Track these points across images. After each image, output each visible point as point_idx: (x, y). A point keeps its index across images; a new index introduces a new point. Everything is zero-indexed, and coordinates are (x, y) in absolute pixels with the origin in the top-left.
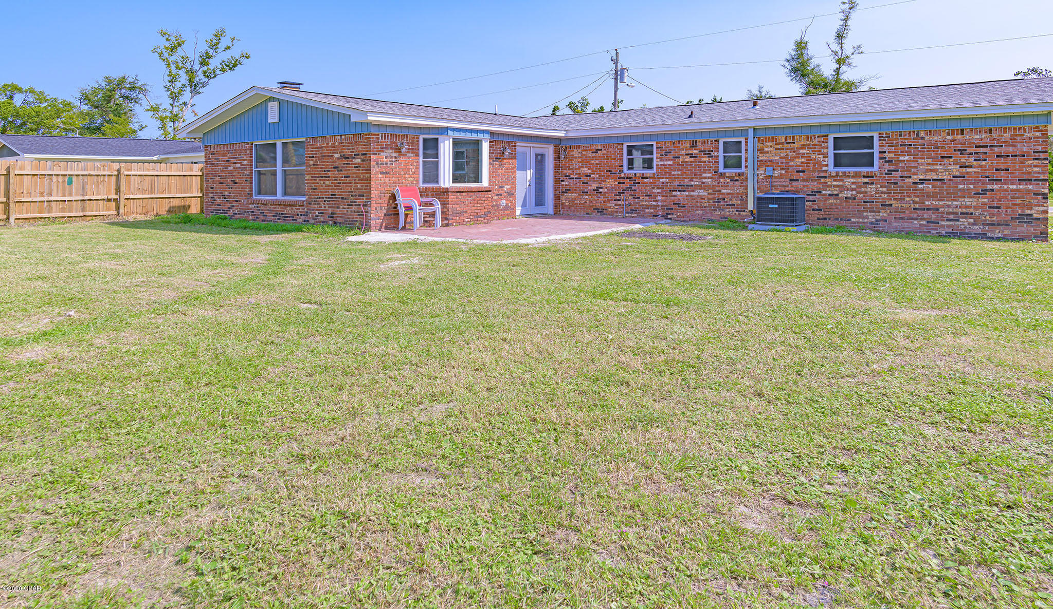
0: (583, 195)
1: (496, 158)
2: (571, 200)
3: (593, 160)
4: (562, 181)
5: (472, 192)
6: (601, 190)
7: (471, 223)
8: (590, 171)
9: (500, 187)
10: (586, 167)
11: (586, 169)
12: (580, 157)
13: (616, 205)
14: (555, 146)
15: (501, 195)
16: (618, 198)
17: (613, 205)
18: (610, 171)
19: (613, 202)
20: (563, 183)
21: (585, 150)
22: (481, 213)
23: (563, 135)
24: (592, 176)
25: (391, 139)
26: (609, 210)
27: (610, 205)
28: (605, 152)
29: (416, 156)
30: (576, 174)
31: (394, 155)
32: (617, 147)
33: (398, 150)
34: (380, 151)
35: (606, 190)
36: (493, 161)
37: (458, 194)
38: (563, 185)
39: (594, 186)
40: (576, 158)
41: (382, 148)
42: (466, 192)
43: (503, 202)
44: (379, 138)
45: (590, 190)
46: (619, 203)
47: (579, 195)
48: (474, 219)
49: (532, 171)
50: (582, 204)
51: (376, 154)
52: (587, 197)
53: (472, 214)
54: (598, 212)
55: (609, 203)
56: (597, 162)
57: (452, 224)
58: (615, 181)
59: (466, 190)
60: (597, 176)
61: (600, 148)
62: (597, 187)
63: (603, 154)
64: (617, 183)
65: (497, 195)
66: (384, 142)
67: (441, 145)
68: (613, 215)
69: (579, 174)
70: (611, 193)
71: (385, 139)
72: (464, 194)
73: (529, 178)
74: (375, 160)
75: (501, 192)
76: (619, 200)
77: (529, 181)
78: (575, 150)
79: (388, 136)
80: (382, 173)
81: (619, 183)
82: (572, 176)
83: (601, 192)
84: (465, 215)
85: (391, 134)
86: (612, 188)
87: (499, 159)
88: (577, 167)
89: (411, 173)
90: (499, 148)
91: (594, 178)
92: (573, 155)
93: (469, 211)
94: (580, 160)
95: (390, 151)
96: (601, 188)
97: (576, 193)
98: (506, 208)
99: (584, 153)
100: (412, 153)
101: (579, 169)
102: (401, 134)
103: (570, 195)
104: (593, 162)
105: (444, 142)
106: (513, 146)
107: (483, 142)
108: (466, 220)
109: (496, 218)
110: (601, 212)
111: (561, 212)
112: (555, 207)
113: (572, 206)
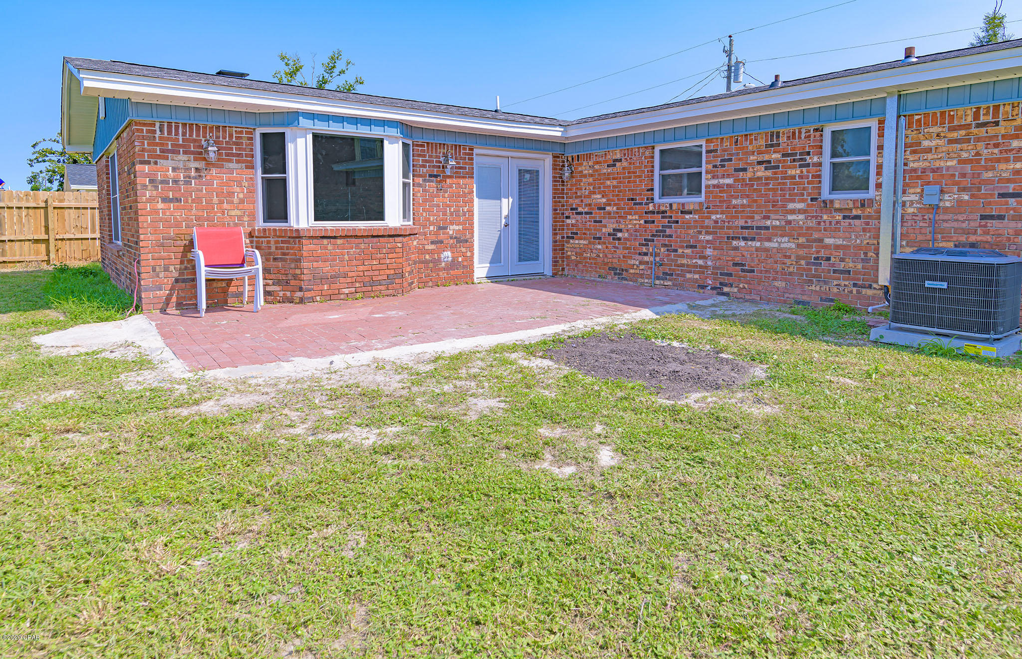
0: (594, 244)
1: (430, 176)
2: (578, 250)
3: (608, 179)
4: (568, 217)
5: (356, 237)
6: (619, 235)
7: (358, 295)
8: (604, 200)
9: (440, 228)
10: (599, 193)
11: (599, 196)
12: (591, 175)
13: (641, 263)
14: (554, 157)
15: (442, 242)
16: (644, 249)
17: (637, 263)
18: (632, 199)
19: (637, 257)
20: (569, 221)
21: (598, 163)
22: (380, 278)
23: (561, 134)
24: (608, 208)
25: (184, 134)
26: (632, 271)
27: (632, 262)
28: (626, 164)
29: (247, 167)
30: (586, 205)
31: (194, 165)
32: (643, 153)
33: (200, 154)
34: (159, 157)
35: (626, 235)
36: (424, 181)
37: (325, 241)
38: (569, 224)
39: (610, 227)
40: (585, 176)
41: (162, 151)
42: (341, 237)
43: (447, 255)
44: (154, 132)
45: (605, 234)
46: (646, 258)
47: (590, 242)
48: (364, 289)
49: (511, 200)
50: (594, 259)
51: (148, 163)
52: (599, 247)
53: (359, 279)
54: (615, 274)
55: (631, 258)
56: (615, 183)
57: (313, 300)
58: (641, 218)
59: (345, 233)
60: (615, 208)
61: (619, 157)
62: (614, 230)
63: (624, 169)
64: (642, 222)
65: (432, 243)
66: (168, 139)
67: (290, 147)
68: (636, 281)
69: (590, 205)
70: (635, 239)
71: (169, 133)
72: (339, 241)
73: (505, 212)
74: (147, 175)
75: (442, 236)
76: (646, 254)
77: (507, 217)
78: (585, 163)
79: (177, 128)
80: (165, 200)
81: (646, 222)
82: (580, 210)
83: (619, 239)
84: (342, 280)
85: (184, 125)
86: (636, 231)
87: (436, 176)
88: (587, 193)
89: (236, 200)
90: (437, 157)
91: (609, 213)
92: (581, 172)
93: (350, 274)
94: (591, 180)
95: (182, 157)
96: (620, 231)
97: (585, 239)
98: (453, 265)
99: (597, 167)
100: (238, 162)
101: (589, 196)
102: (210, 124)
103: (577, 242)
104: (608, 183)
105: (294, 141)
106: (466, 154)
107: (386, 142)
108: (346, 291)
109: (430, 284)
110: (619, 274)
111: (566, 272)
112: (555, 262)
113: (579, 262)
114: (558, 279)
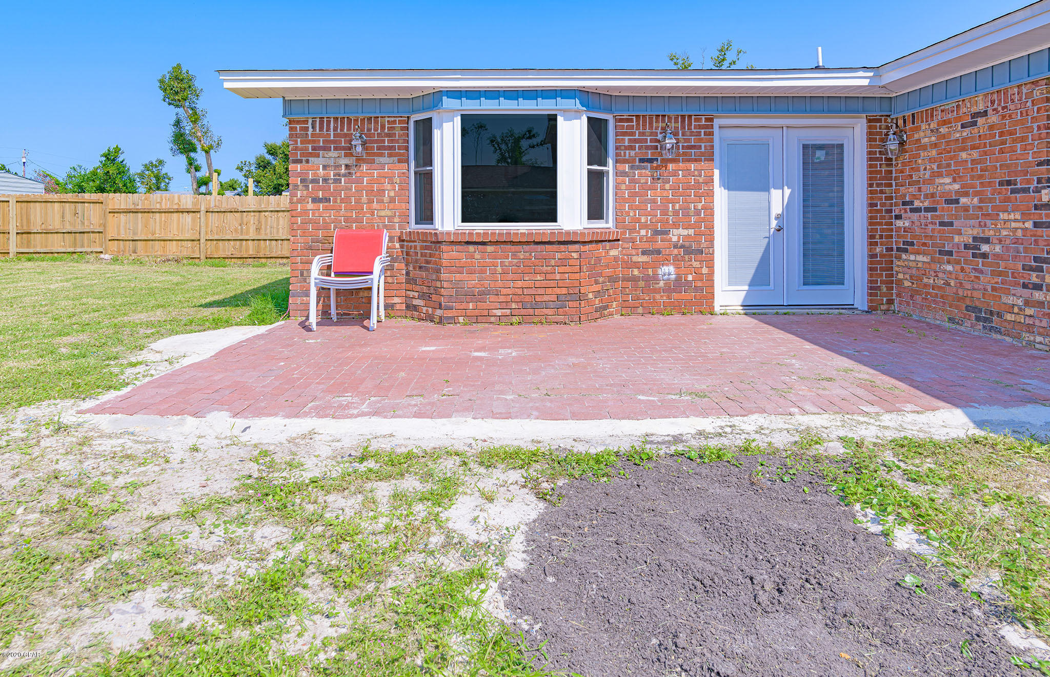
0: (940, 262)
1: (641, 161)
2: (914, 271)
3: (963, 149)
4: (898, 217)
5: (512, 243)
6: (985, 248)
7: (515, 320)
8: (957, 186)
9: (656, 233)
10: (947, 175)
11: (947, 180)
12: (935, 145)
13: (1027, 303)
14: (869, 121)
15: (658, 252)
16: (1034, 278)
17: (1020, 302)
18: (1009, 183)
19: (1020, 290)
20: (899, 223)
21: (944, 123)
22: (546, 298)
23: (865, 82)
24: (963, 200)
25: (335, 129)
26: (1009, 317)
27: (1010, 300)
28: (993, 119)
29: (400, 161)
30: (926, 196)
31: (344, 161)
32: (1029, 95)
33: (349, 150)
34: (311, 155)
35: (998, 249)
36: (632, 168)
37: (471, 248)
38: (900, 228)
39: (968, 232)
40: (924, 148)
41: (314, 149)
42: (491, 243)
43: (668, 271)
44: (307, 129)
45: (958, 245)
47: (933, 260)
48: (523, 312)
49: (787, 192)
50: (940, 288)
51: (300, 161)
52: (949, 268)
53: (517, 298)
54: (978, 319)
55: (1007, 292)
56: (975, 154)
57: (453, 320)
58: (1025, 217)
59: (497, 238)
60: (976, 200)
61: (981, 107)
62: (975, 238)
63: (991, 128)
64: (1029, 225)
65: (644, 253)
66: (320, 136)
67: (436, 134)
68: (1018, 337)
69: (933, 195)
70: (1015, 258)
71: (321, 129)
72: (490, 249)
73: (777, 208)
74: (299, 175)
75: (659, 243)
76: (1038, 287)
77: (778, 218)
78: (924, 126)
79: (329, 122)
80: (315, 200)
81: (1036, 225)
82: (917, 204)
83: (984, 256)
84: (493, 298)
85: (336, 119)
86: (1017, 241)
87: (650, 161)
88: (927, 176)
89: (386, 199)
90: (652, 134)
91: (966, 209)
92: (919, 140)
93: (504, 291)
94: (934, 153)
95: (333, 153)
96: (987, 241)
97: (925, 254)
98: (679, 284)
99: (943, 130)
100: (390, 155)
101: (930, 181)
102: (361, 116)
103: (912, 257)
104: (964, 155)
105: (441, 127)
106: (700, 127)
107: (560, 119)
108: (499, 313)
109: (640, 310)
110: (986, 320)
111: (896, 306)
112: (873, 289)
113: (917, 292)
114: (878, 316)
